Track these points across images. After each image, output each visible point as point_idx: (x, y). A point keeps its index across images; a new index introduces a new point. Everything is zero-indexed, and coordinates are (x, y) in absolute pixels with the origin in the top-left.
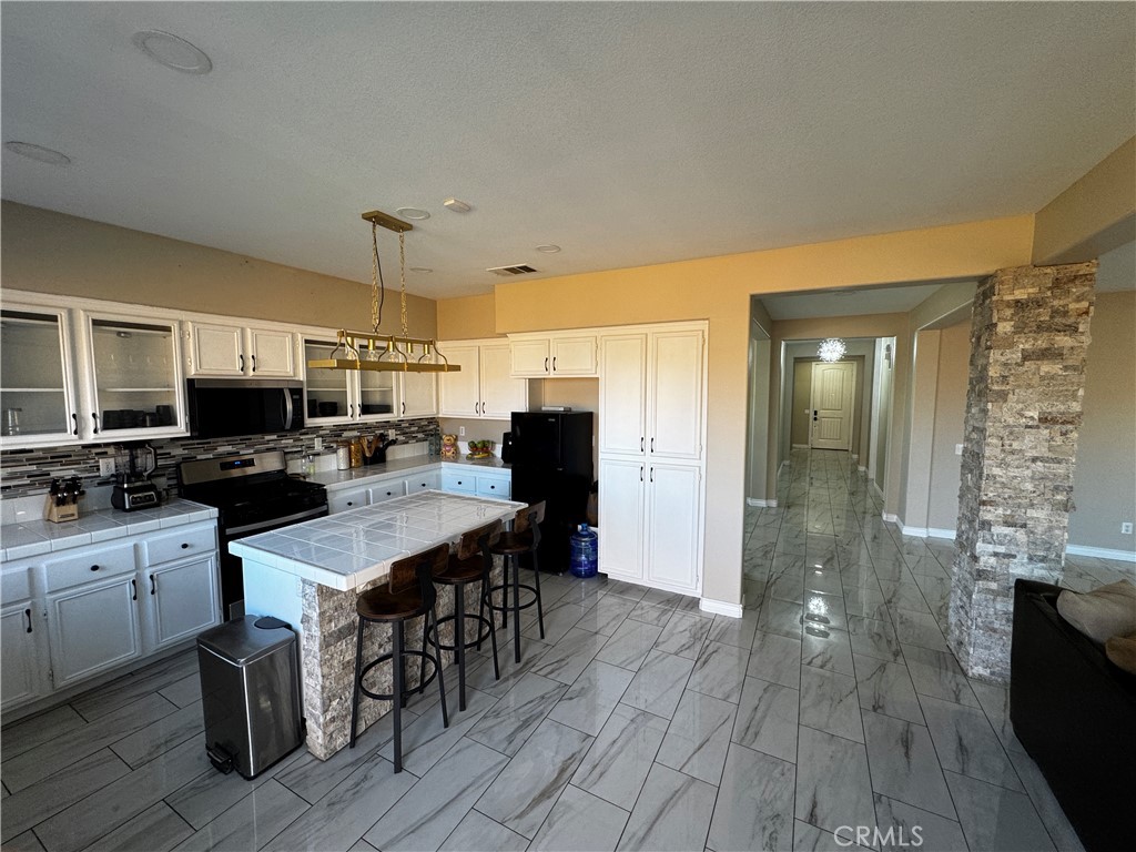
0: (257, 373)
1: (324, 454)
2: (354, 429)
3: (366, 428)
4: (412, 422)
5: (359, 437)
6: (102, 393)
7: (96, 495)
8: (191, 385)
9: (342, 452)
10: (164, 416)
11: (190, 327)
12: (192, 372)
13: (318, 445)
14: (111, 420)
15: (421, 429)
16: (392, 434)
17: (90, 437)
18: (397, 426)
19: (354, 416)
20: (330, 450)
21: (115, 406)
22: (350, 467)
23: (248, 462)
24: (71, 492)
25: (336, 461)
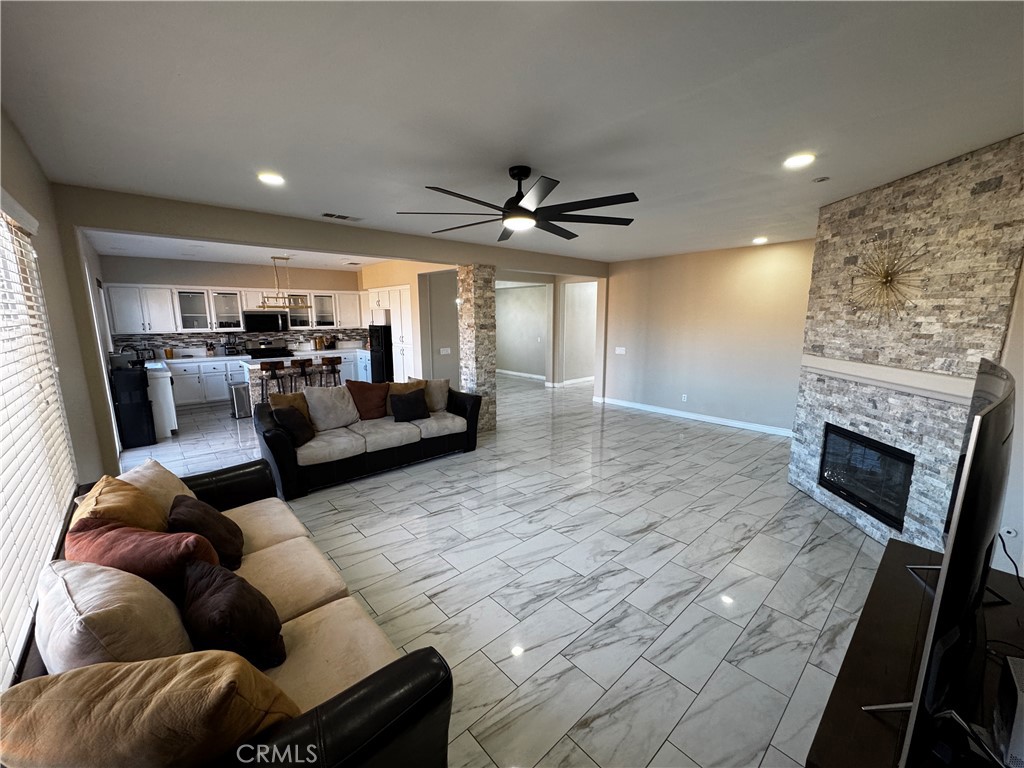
1: (305, 342)
3: (326, 332)
4: (353, 330)
5: (321, 337)
6: (218, 317)
7: (220, 349)
8: (244, 312)
9: (312, 341)
10: (237, 325)
11: (243, 293)
12: (245, 309)
13: (301, 338)
14: (222, 325)
15: (358, 334)
16: (340, 336)
17: (215, 330)
18: (344, 331)
20: (307, 341)
21: (224, 321)
22: (316, 349)
23: (270, 343)
24: (211, 347)
25: (310, 346)
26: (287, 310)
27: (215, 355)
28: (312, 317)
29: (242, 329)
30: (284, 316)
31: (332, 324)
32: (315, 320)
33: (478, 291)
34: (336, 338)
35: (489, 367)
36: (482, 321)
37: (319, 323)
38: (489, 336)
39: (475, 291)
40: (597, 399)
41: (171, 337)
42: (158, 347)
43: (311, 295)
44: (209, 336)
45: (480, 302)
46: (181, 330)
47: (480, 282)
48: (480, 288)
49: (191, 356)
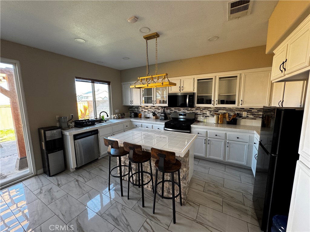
0: (183, 91)
1: (210, 116)
2: (224, 110)
8: (168, 95)
9: (215, 117)
10: (166, 102)
12: (169, 92)
13: (208, 113)
16: (244, 114)
18: (248, 110)
19: (215, 105)
22: (218, 124)
23: (186, 115)
24: (154, 114)
25: (213, 120)
26: (196, 91)
28: (215, 96)
29: (167, 105)
30: (192, 96)
31: (234, 103)
32: (216, 99)
34: (240, 116)
37: (222, 102)
41: (143, 108)
46: (142, 104)
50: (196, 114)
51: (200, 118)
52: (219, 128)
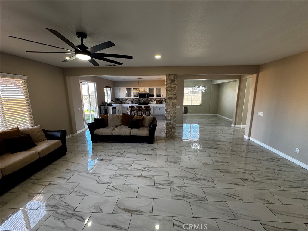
0: (144, 92)
3: (160, 99)
5: (158, 100)
7: (134, 102)
8: (139, 93)
10: (137, 96)
11: (139, 88)
13: (153, 100)
14: (135, 96)
17: (133, 97)
19: (155, 97)
20: (155, 101)
22: (156, 103)
23: (145, 101)
24: (132, 102)
25: (155, 102)
26: (149, 92)
27: (133, 103)
28: (155, 95)
29: (138, 97)
30: (148, 94)
31: (160, 96)
32: (156, 95)
33: (168, 85)
34: (162, 100)
35: (173, 114)
36: (170, 96)
37: (157, 96)
38: (173, 102)
39: (167, 84)
40: (246, 137)
41: (126, 99)
42: (123, 101)
43: (155, 87)
44: (133, 99)
45: (169, 89)
46: (126, 97)
47: (169, 81)
48: (169, 84)
49: (128, 103)
50: (149, 101)
51: (151, 102)
52: (157, 104)
